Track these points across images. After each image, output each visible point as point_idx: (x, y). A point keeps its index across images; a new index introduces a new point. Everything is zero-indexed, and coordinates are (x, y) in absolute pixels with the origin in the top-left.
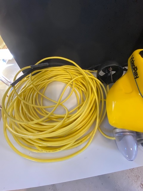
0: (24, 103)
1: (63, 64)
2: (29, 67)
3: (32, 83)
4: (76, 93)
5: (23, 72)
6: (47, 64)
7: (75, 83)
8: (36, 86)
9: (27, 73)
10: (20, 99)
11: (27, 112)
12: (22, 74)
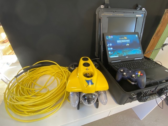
0: (21, 87)
1: (50, 64)
2: (29, 67)
3: (29, 76)
4: (57, 80)
5: (24, 70)
6: (41, 65)
7: (57, 75)
8: (31, 78)
9: (26, 70)
10: (20, 85)
11: (22, 93)
12: (22, 71)
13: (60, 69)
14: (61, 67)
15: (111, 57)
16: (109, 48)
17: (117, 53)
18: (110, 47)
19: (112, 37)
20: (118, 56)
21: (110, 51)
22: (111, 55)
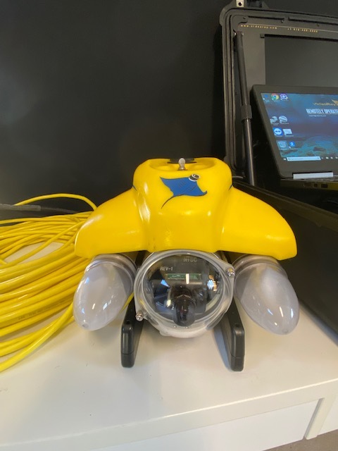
15: (290, 159)
16: (277, 129)
17: (313, 148)
18: (282, 127)
19: (284, 97)
20: (317, 158)
21: (283, 138)
22: (288, 152)
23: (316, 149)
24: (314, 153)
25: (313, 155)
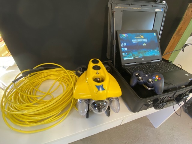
0: (21, 94)
1: (54, 68)
2: (29, 70)
3: (29, 81)
4: (63, 86)
5: (23, 74)
6: (43, 68)
7: (62, 79)
8: (32, 84)
9: (25, 75)
10: (18, 91)
11: (22, 100)
12: (21, 75)
13: (66, 73)
14: (67, 71)
15: (125, 59)
16: (123, 49)
17: (132, 55)
18: (124, 47)
19: (127, 35)
20: (132, 58)
21: (124, 52)
22: (125, 57)
23: (133, 55)
24: (132, 56)
25: (132, 57)
